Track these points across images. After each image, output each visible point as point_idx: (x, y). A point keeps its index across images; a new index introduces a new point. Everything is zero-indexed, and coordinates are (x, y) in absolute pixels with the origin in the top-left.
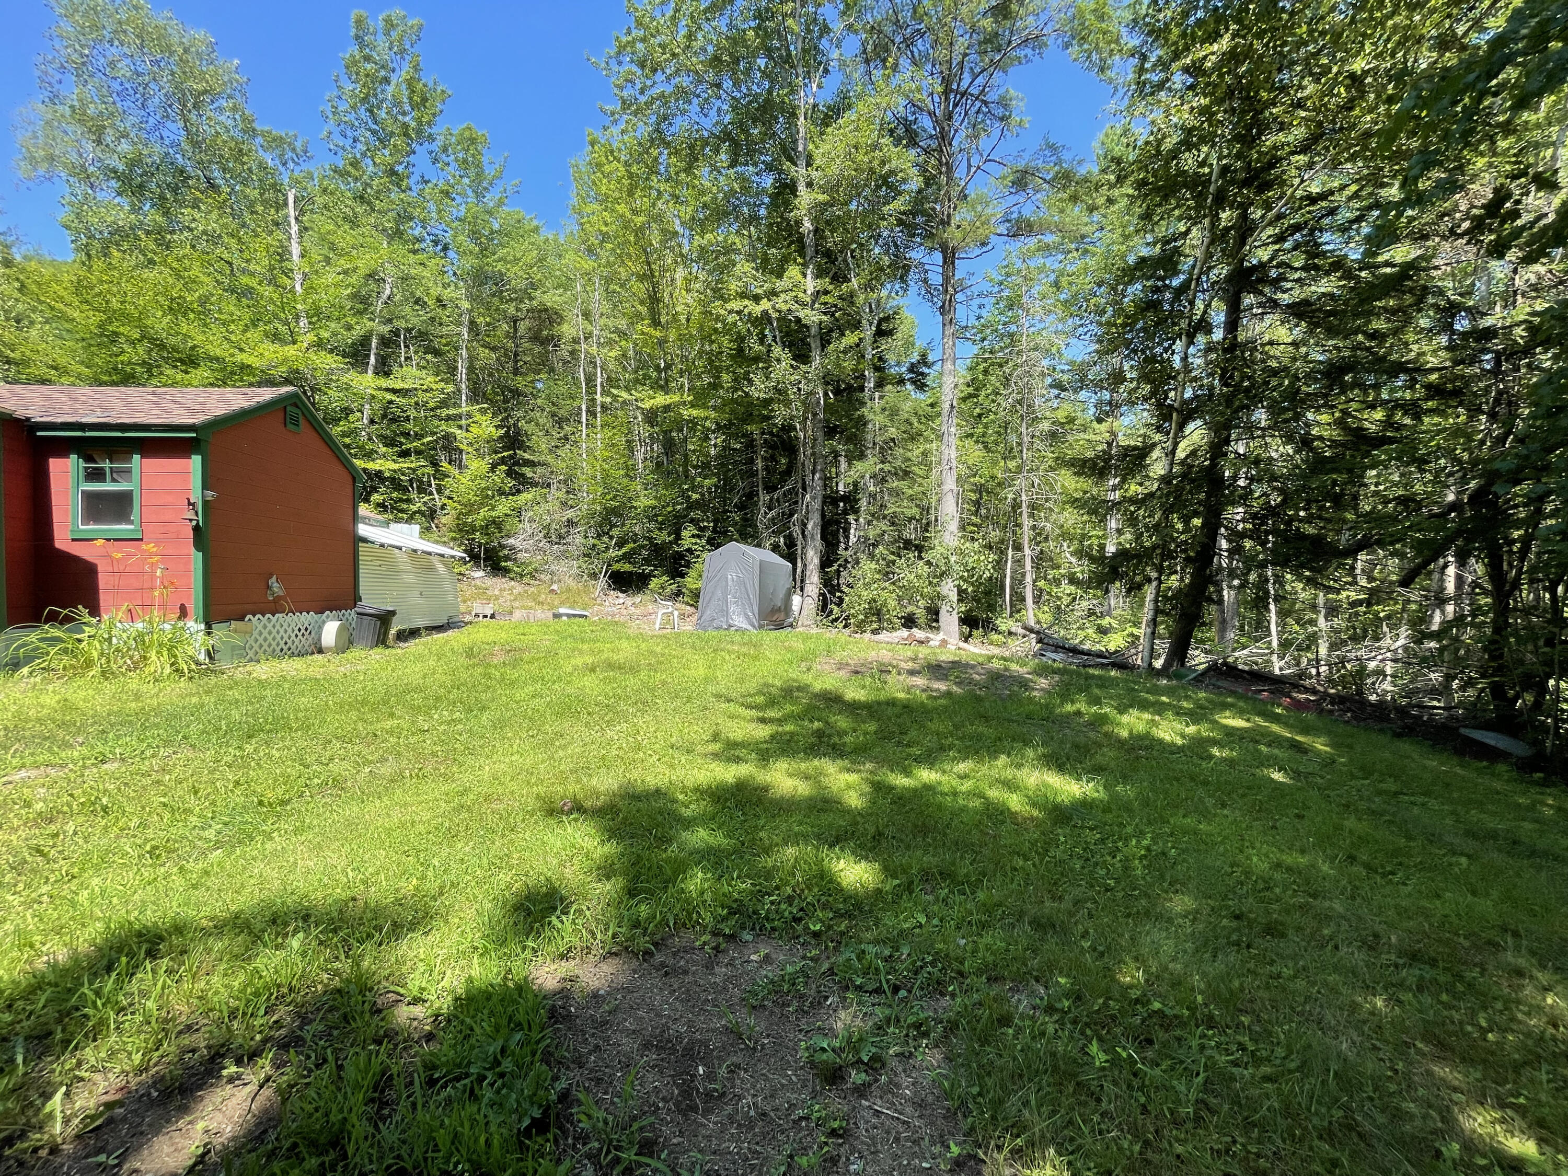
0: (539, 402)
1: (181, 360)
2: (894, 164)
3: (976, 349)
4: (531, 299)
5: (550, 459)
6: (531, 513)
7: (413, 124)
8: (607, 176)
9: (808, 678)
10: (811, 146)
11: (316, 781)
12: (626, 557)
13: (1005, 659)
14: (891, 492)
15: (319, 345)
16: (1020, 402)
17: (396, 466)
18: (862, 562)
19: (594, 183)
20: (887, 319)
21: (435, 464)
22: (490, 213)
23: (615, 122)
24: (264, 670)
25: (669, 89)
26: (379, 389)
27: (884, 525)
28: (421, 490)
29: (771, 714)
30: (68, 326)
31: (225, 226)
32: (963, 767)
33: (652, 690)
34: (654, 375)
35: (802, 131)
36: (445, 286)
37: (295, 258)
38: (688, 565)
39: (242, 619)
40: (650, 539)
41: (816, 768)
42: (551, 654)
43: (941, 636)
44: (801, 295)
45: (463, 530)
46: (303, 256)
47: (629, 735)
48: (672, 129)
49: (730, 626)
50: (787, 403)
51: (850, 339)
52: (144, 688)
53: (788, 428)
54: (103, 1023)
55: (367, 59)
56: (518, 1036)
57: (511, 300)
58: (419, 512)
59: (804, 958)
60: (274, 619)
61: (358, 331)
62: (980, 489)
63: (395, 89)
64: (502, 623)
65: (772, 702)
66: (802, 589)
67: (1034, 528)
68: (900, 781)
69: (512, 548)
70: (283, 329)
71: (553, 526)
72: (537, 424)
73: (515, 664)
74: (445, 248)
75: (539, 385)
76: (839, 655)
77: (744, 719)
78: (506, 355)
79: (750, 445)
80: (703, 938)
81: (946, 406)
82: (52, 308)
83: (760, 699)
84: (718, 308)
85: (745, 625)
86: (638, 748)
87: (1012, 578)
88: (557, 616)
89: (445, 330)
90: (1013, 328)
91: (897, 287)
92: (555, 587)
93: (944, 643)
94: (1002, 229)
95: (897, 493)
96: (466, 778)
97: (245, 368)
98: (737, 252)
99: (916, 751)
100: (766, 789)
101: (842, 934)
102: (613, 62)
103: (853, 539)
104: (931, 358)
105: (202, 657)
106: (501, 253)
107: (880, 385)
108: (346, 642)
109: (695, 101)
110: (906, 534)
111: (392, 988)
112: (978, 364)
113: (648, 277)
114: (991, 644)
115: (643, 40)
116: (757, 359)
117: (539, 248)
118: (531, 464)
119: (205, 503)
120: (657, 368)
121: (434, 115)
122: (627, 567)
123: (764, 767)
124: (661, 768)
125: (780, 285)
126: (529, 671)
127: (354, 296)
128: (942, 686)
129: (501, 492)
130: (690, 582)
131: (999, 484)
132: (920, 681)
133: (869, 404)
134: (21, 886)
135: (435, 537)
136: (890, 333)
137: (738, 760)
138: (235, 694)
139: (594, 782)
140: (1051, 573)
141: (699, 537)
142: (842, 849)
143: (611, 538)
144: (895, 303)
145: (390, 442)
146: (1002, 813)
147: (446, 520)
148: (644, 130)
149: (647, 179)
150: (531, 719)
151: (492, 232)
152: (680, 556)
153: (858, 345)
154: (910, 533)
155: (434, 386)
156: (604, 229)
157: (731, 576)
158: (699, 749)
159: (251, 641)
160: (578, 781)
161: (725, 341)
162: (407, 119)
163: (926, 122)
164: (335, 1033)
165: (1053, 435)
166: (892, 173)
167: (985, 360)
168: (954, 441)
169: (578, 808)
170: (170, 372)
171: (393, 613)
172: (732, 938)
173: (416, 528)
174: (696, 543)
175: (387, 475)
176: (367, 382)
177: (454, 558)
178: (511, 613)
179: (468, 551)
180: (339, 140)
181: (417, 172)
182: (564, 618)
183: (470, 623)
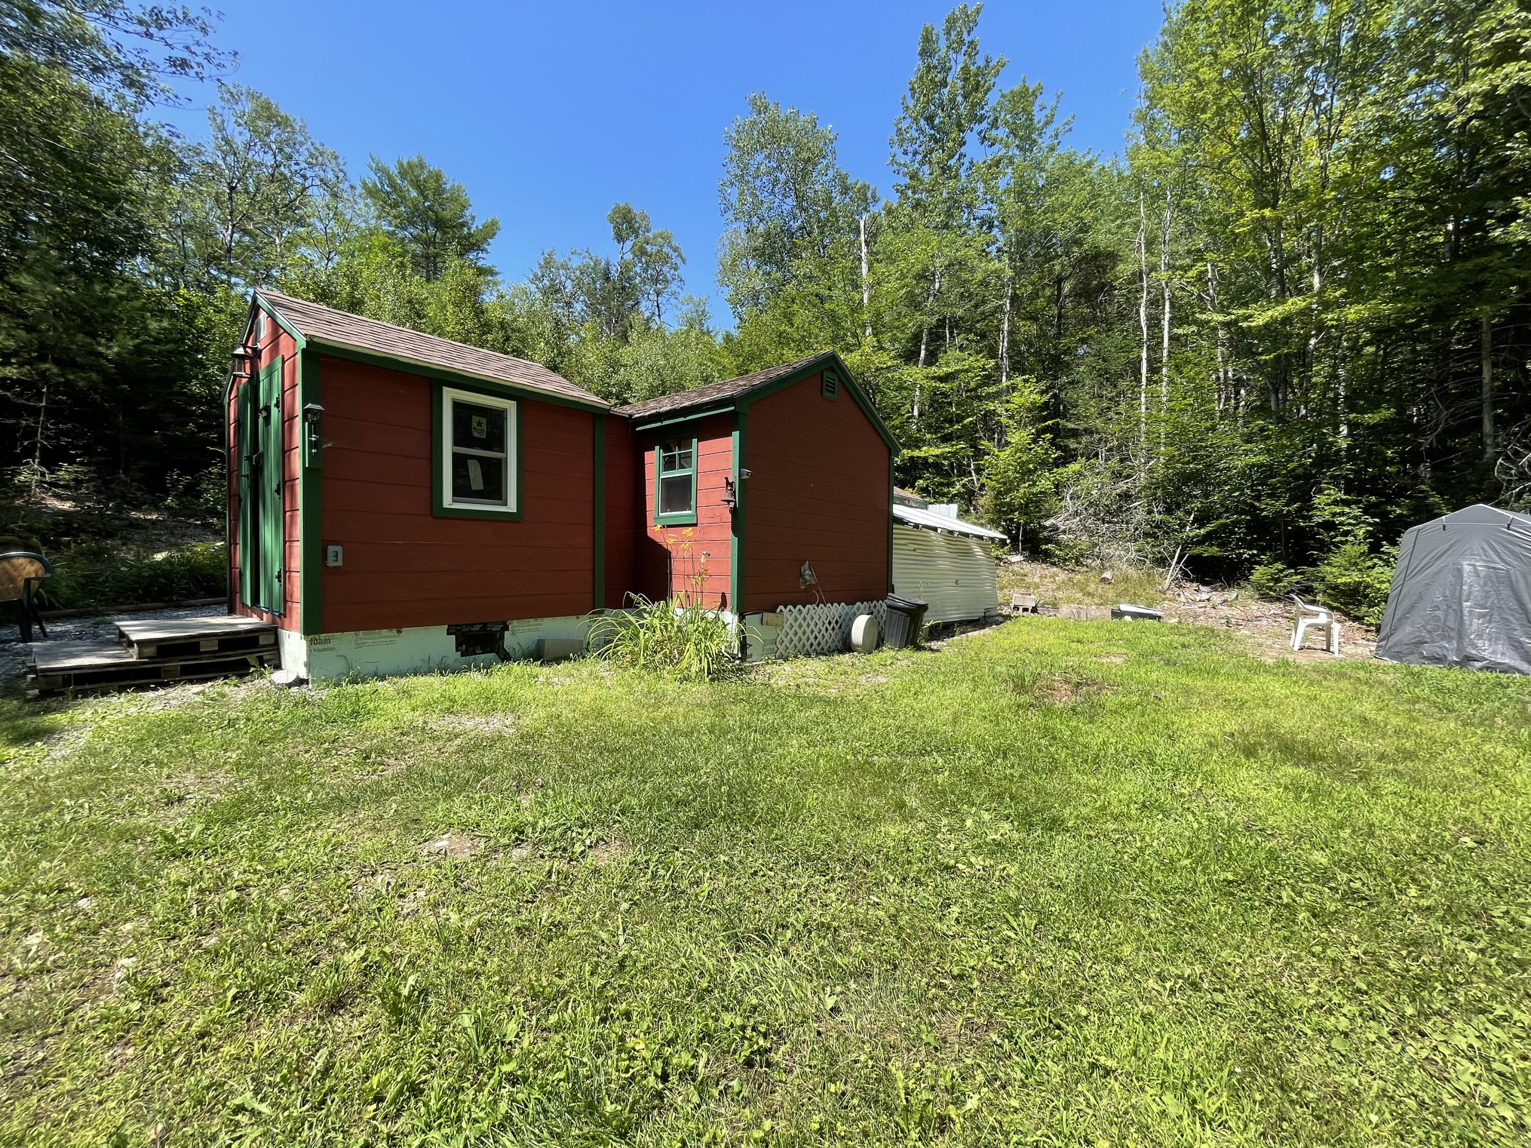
5: (1099, 424)
6: (1074, 489)
12: (1212, 537)
15: (879, 347)
17: (938, 452)
21: (975, 444)
24: (793, 669)
26: (927, 379)
28: (962, 473)
36: (989, 260)
37: (864, 274)
38: (1326, 547)
39: (773, 610)
40: (1253, 511)
45: (1001, 511)
46: (869, 271)
57: (1057, 254)
58: (958, 493)
60: (805, 611)
61: (911, 329)
64: (1047, 620)
69: (1055, 528)
71: (1104, 501)
72: (1084, 387)
74: (991, 228)
78: (1048, 322)
88: (1118, 614)
89: (987, 308)
92: (1108, 575)
105: (736, 652)
106: (1049, 202)
108: (877, 642)
118: (1075, 433)
119: (741, 482)
122: (1211, 551)
129: (1043, 464)
130: (1332, 572)
135: (971, 518)
141: (1346, 503)
143: (1188, 512)
145: (935, 429)
147: (985, 501)
152: (1309, 534)
155: (975, 365)
159: (782, 635)
171: (924, 608)
173: (954, 507)
174: (1342, 514)
175: (930, 461)
176: (916, 374)
177: (992, 539)
178: (1055, 606)
179: (1007, 531)
180: (902, 159)
181: (966, 161)
182: (1128, 618)
183: (1008, 617)
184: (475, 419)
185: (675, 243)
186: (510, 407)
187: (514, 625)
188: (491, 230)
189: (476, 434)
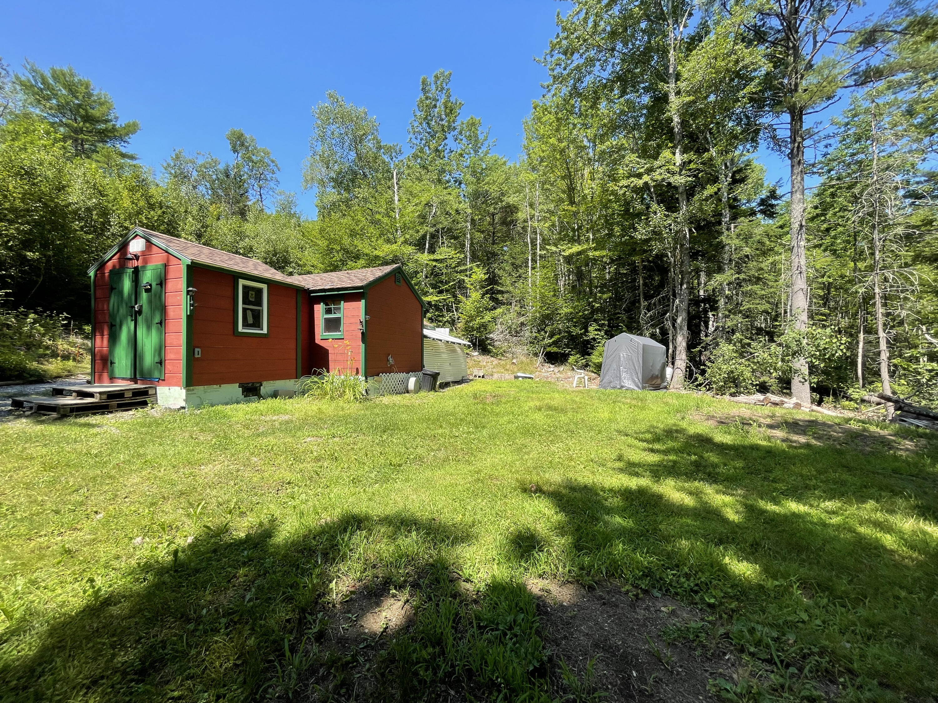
0: (506, 257)
1: (354, 257)
2: (747, 61)
3: (823, 179)
4: (502, 202)
5: (511, 289)
6: (501, 320)
7: (446, 124)
8: (544, 124)
9: (684, 424)
10: (679, 68)
11: (412, 457)
12: (555, 343)
13: (863, 422)
14: (745, 294)
15: (405, 242)
16: (871, 214)
17: (437, 299)
18: (721, 345)
19: (537, 130)
20: (740, 171)
21: (455, 296)
22: (481, 160)
23: (549, 91)
24: (386, 400)
25: (582, 61)
26: (430, 260)
27: (739, 318)
28: (449, 310)
29: (657, 446)
30: (317, 248)
31: (370, 193)
32: (829, 505)
33: (576, 424)
34: (571, 234)
35: (672, 60)
36: (460, 203)
37: (396, 202)
38: (593, 348)
39: (378, 375)
40: (569, 332)
41: (697, 488)
42: (516, 399)
43: (794, 400)
44: (671, 167)
45: (468, 330)
46: (399, 200)
47: (564, 450)
48: (583, 85)
49: (622, 387)
50: (662, 240)
51: (710, 190)
52: (345, 405)
53: (661, 256)
54: (345, 554)
55: (427, 98)
56: (522, 616)
57: (492, 204)
58: (447, 321)
59: (702, 619)
60: (390, 376)
61: (422, 233)
62: (828, 287)
63: (440, 109)
64: (488, 380)
65: (657, 439)
66: (673, 364)
67: (888, 315)
68: (771, 507)
69: (492, 339)
70: (391, 236)
71: (514, 326)
72: (504, 270)
73: (498, 404)
74: (460, 183)
75: (505, 248)
76: (705, 410)
77: (638, 448)
78: (489, 235)
79: (634, 270)
80: (627, 587)
81: (796, 226)
82: (312, 241)
83: (648, 436)
84: (611, 186)
85: (632, 386)
86: (571, 459)
87: (864, 356)
88: (516, 377)
89: (459, 226)
90: (861, 157)
91: (748, 146)
92: (514, 361)
93: (798, 406)
94: (850, 82)
95: (750, 294)
96: (479, 465)
97: (377, 257)
98: (625, 149)
99: (782, 486)
100: (659, 497)
101: (733, 611)
102: (548, 57)
103: (711, 329)
104: (779, 192)
105: (364, 392)
106: (487, 179)
107: (734, 218)
108: (419, 388)
109: (598, 64)
110: (757, 324)
111: (456, 570)
112: (825, 190)
113: (568, 176)
114: (844, 408)
115: (566, 38)
116: (638, 215)
117: (506, 173)
118: (502, 292)
119: (366, 321)
120: (573, 230)
121: (456, 117)
122: (554, 349)
123: (657, 481)
124: (587, 473)
125: (657, 163)
126: (505, 408)
127: (419, 216)
128: (802, 439)
129: (487, 309)
130: (595, 358)
131: (849, 281)
132: (779, 434)
133: (726, 233)
134: (312, 487)
135: (455, 334)
136: (743, 180)
137: (637, 475)
138: (377, 411)
139: (547, 476)
140: (908, 353)
141: (599, 330)
142: (725, 549)
143: (546, 332)
144: (745, 158)
145: (434, 286)
146: (876, 548)
147: (460, 325)
148: (565, 90)
149: (568, 119)
150: (508, 435)
151: (482, 169)
152: (588, 342)
153: (716, 193)
154: (760, 323)
155: (455, 256)
156: (542, 155)
157: (623, 355)
158: (609, 464)
159: (382, 386)
160: (538, 474)
161: (615, 206)
162: (443, 123)
163: (775, 23)
164: (433, 586)
165: (908, 237)
166: (745, 67)
167: (833, 186)
168: (802, 251)
169: (539, 490)
170: (350, 263)
171: (438, 374)
172: (646, 592)
173: (447, 330)
174: (598, 334)
175: (433, 303)
176: (425, 257)
177: (465, 345)
178: (492, 375)
179: (471, 341)
180: (415, 141)
181: (448, 147)
182: (520, 379)
183: (472, 380)
184: (250, 292)
185: (271, 157)
186: (264, 287)
187: (264, 383)
188: (132, 129)
189: (251, 299)
